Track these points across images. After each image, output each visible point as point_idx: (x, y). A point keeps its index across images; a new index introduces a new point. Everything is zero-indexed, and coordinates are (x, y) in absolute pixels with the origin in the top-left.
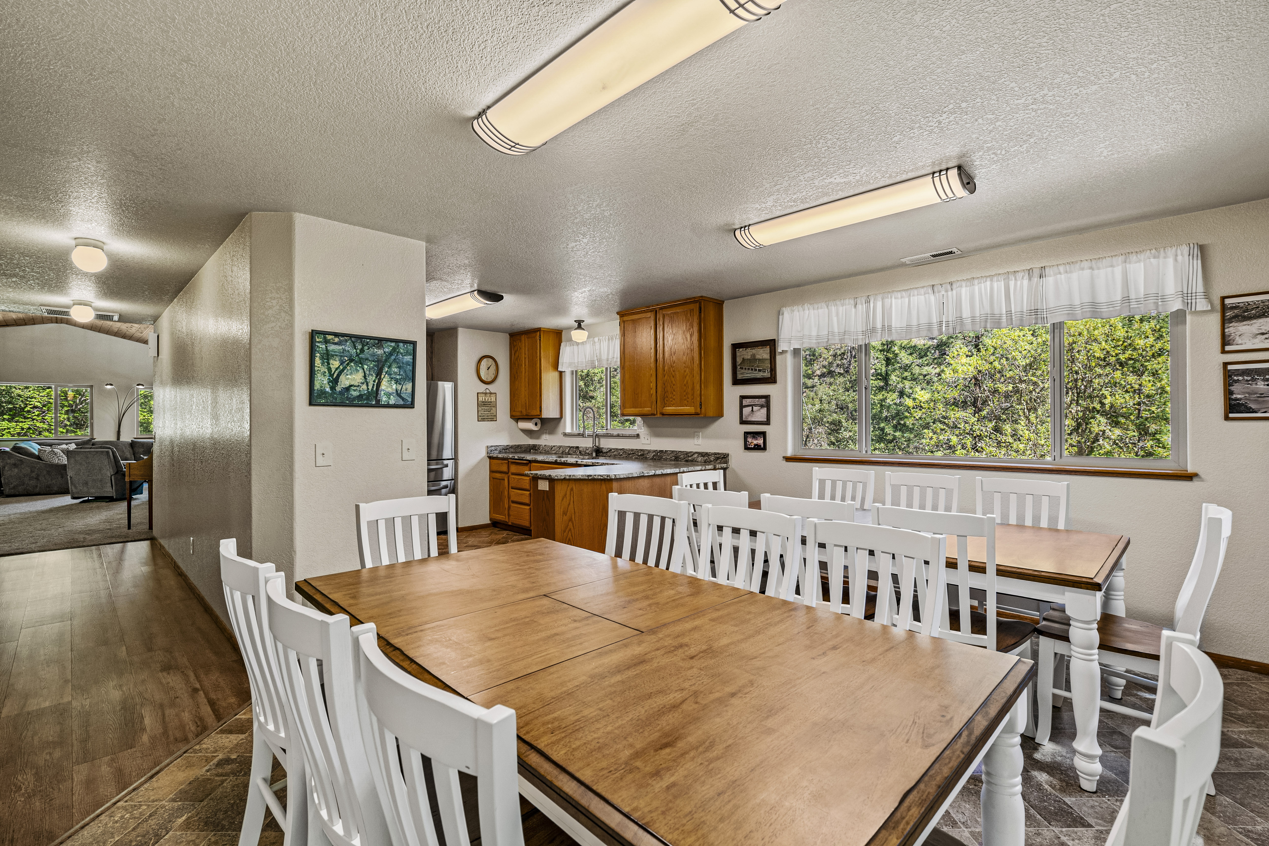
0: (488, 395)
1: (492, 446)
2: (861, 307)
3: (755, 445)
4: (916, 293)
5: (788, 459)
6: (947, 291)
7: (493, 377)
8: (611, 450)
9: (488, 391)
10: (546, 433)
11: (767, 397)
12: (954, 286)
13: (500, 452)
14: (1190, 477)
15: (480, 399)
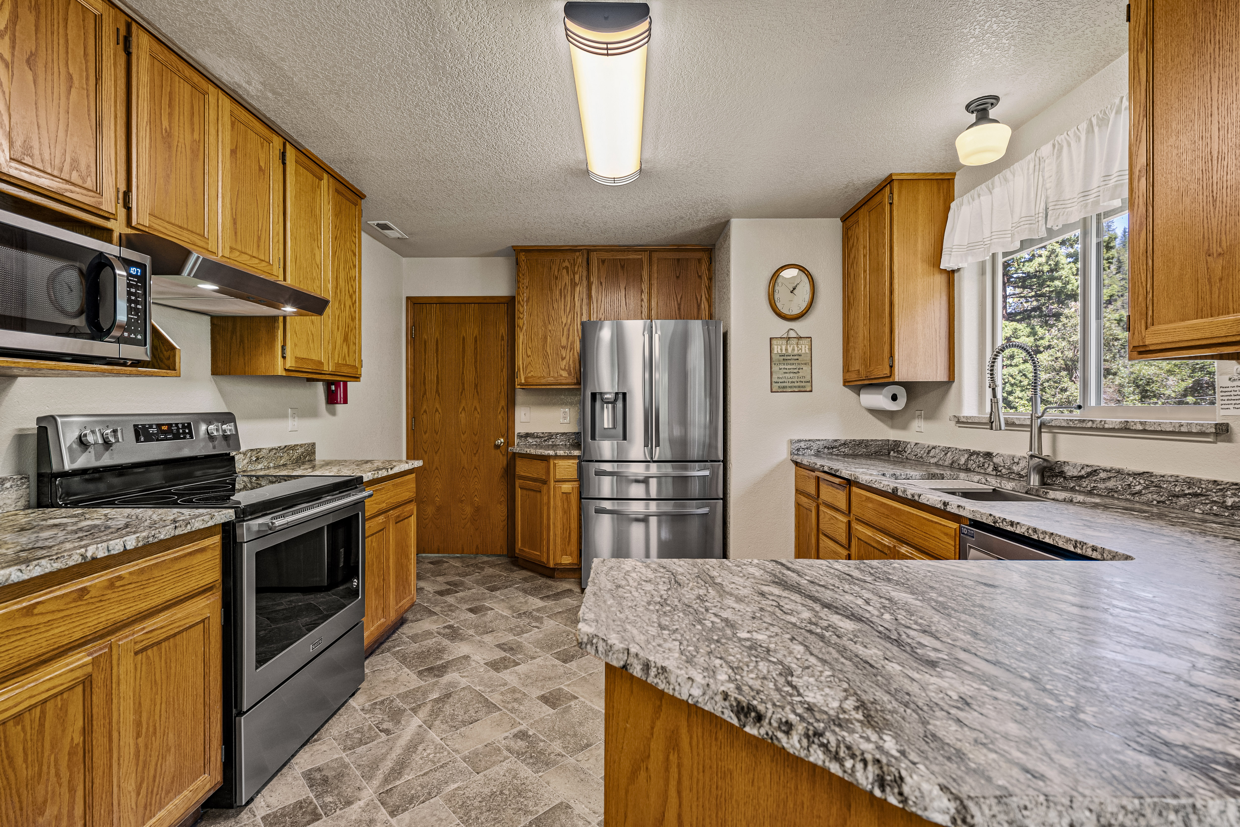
0: (794, 341)
1: (800, 441)
7: (804, 306)
8: (1095, 472)
9: (792, 334)
10: (919, 416)
13: (818, 454)
15: (777, 349)
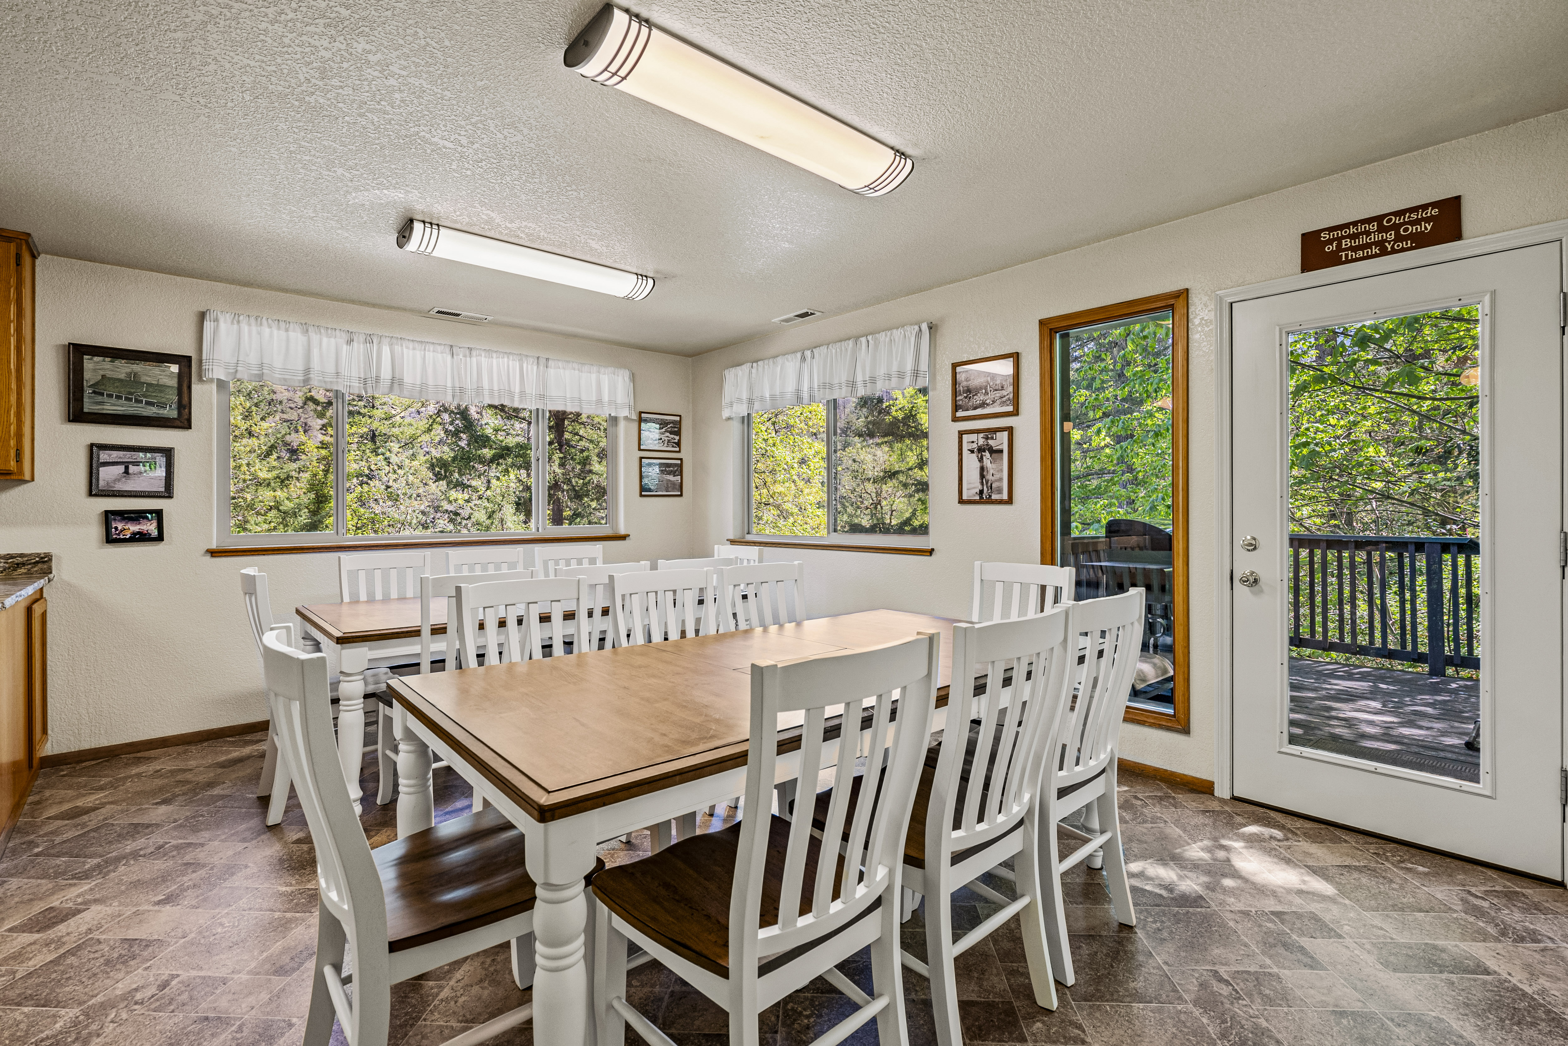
2: (359, 347)
3: (134, 534)
4: (431, 349)
5: (214, 553)
6: (465, 356)
11: (168, 453)
12: (474, 353)
14: (623, 538)
